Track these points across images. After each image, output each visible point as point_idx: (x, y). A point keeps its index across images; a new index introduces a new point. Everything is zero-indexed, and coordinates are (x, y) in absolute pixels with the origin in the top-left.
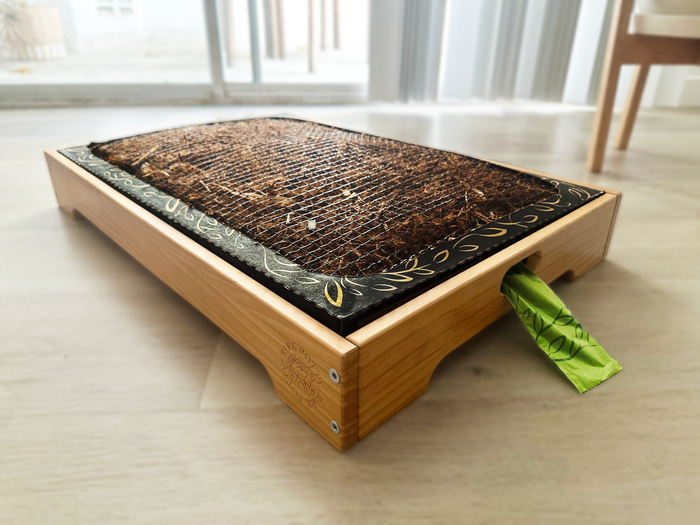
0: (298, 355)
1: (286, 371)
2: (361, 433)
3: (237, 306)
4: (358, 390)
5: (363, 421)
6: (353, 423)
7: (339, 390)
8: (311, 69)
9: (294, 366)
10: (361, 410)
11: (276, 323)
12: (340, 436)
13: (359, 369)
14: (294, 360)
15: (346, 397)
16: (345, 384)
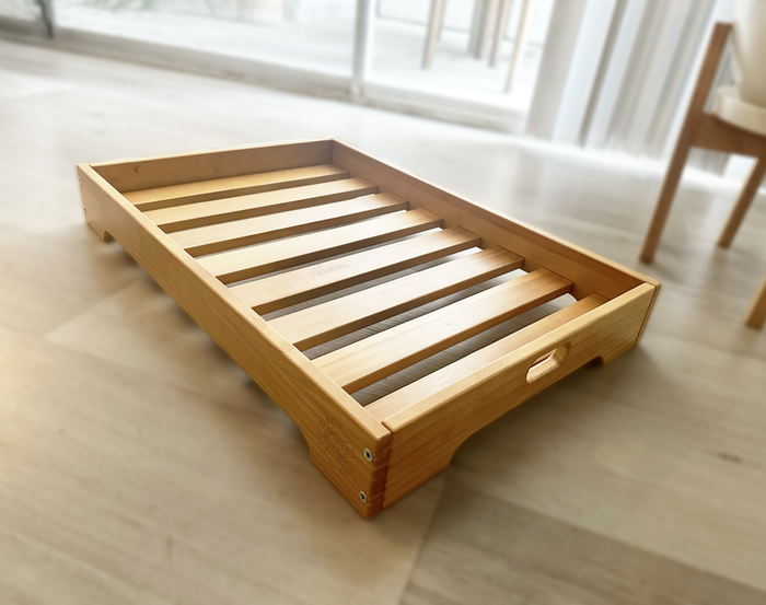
0: (336, 430)
1: (322, 440)
2: (385, 503)
3: (280, 372)
4: (387, 468)
5: (387, 494)
6: (378, 496)
7: (371, 468)
8: (507, 89)
9: (331, 438)
10: (387, 485)
11: (318, 398)
12: (368, 505)
13: (390, 451)
14: (332, 433)
15: (376, 474)
16: (376, 463)
